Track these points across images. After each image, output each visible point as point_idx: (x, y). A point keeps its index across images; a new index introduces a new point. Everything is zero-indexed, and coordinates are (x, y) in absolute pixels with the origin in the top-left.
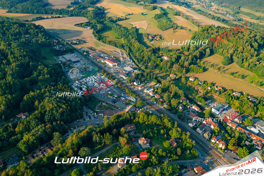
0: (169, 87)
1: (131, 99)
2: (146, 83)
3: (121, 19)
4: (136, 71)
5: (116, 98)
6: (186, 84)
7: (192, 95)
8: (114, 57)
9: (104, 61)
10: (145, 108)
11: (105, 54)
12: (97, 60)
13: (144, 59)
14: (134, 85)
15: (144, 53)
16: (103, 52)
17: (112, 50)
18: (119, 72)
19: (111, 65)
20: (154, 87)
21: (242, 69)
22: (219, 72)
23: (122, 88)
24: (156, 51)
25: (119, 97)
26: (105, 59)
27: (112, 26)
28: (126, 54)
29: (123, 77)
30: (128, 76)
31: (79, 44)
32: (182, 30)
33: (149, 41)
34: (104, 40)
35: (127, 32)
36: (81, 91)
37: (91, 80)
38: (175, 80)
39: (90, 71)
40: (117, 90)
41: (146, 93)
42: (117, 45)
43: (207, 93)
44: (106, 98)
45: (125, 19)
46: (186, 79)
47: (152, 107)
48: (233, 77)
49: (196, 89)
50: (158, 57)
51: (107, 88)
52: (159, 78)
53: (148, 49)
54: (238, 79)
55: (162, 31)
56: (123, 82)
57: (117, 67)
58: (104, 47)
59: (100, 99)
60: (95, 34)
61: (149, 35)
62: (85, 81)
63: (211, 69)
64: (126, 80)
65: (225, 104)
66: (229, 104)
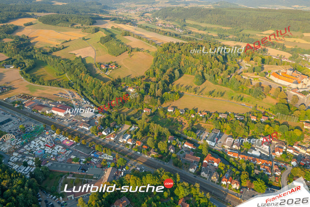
0: (148, 127)
1: (106, 158)
2: (118, 129)
3: (57, 49)
4: (99, 116)
5: (85, 162)
6: (166, 116)
7: (177, 130)
8: (62, 102)
9: (50, 111)
10: (129, 165)
11: (48, 100)
12: (38, 112)
13: (105, 97)
14: (103, 136)
15: (103, 89)
16: (44, 98)
17: (56, 93)
18: (76, 122)
19: (61, 114)
20: (130, 132)
21: (217, 85)
22: (196, 94)
23: (88, 144)
24: (116, 84)
25: (89, 159)
26: (50, 108)
27: (46, 59)
28: (78, 94)
29: (85, 128)
30: (90, 125)
32: (139, 52)
33: (103, 72)
34: (40, 81)
35: (71, 64)
36: (27, 167)
37: (37, 144)
38: (151, 115)
39: (33, 132)
40: (82, 150)
41: (123, 143)
42: (62, 85)
43: (193, 122)
44: (69, 167)
45: (63, 49)
46: (164, 111)
47: (138, 161)
48: (212, 97)
49: (179, 121)
50: (122, 91)
51: (67, 150)
52: (132, 118)
53: (107, 83)
54: (218, 98)
55: (115, 57)
56: (86, 136)
57: (71, 115)
58: (44, 90)
59: (61, 171)
60: (25, 74)
61: (101, 64)
62: (29, 149)
63: (186, 93)
64: (89, 131)
65: (217, 131)
66: (220, 129)
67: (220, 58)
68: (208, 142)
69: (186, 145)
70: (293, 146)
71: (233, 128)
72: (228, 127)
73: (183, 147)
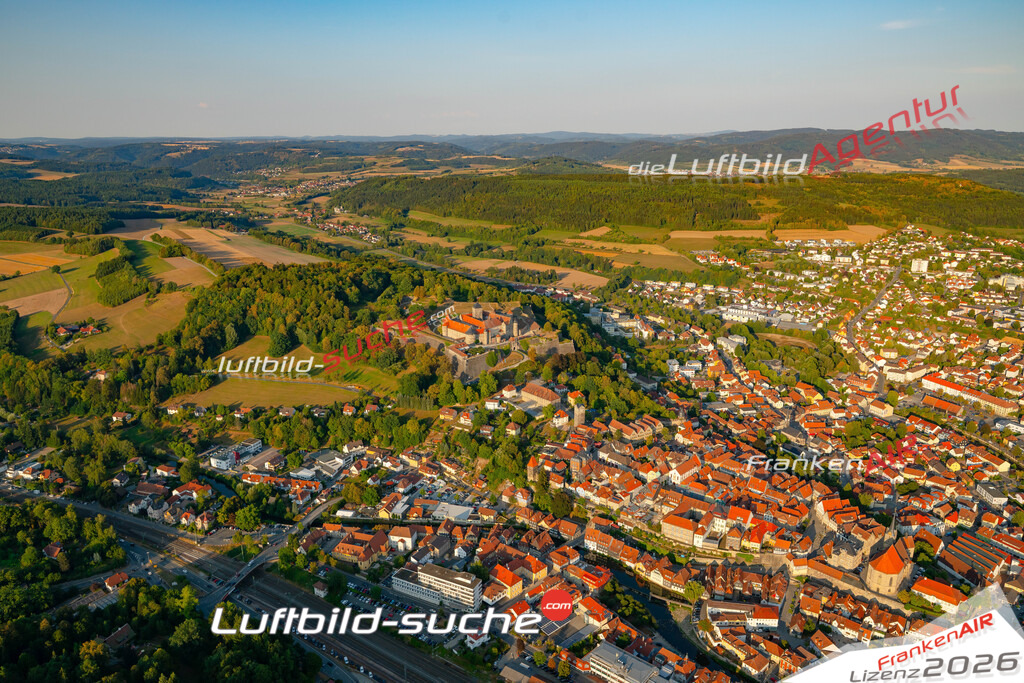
2: (22, 455)
6: (158, 426)
7: (164, 447)
32: (174, 293)
33: (56, 344)
38: (127, 425)
41: (12, 478)
43: (213, 431)
49: (184, 430)
50: (74, 379)
53: (41, 365)
55: (110, 308)
61: (60, 326)
65: (252, 442)
66: (262, 439)
67: (352, 292)
68: (214, 462)
69: (159, 472)
70: (400, 456)
71: (289, 432)
72: (278, 431)
73: (152, 475)
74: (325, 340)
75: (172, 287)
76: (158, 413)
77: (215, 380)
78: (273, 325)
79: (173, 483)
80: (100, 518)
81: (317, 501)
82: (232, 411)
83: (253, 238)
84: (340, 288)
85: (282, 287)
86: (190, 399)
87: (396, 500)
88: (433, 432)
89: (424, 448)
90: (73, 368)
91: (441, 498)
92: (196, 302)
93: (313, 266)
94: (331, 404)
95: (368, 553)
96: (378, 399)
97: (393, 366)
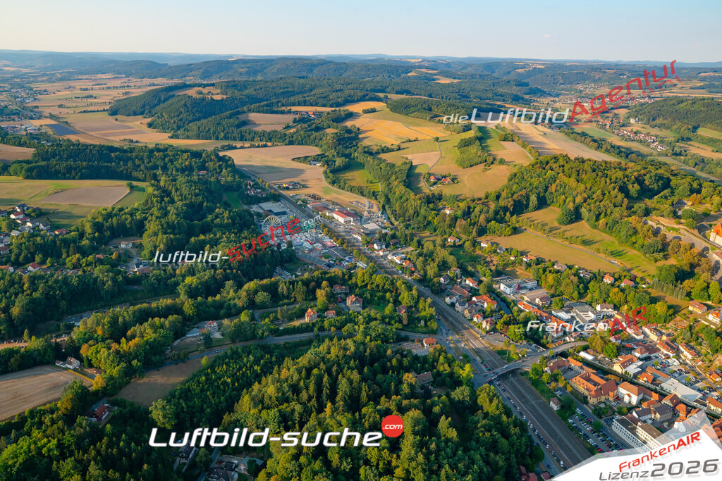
2: (398, 248)
3: (388, 149)
4: (385, 231)
6: (473, 252)
7: (474, 266)
8: (352, 210)
9: (331, 215)
12: (318, 213)
14: (374, 249)
15: (409, 202)
16: (334, 202)
17: (353, 200)
18: (353, 231)
19: (341, 220)
20: (408, 252)
21: (594, 230)
22: (546, 235)
24: (432, 200)
26: (334, 212)
27: (365, 161)
28: (378, 207)
29: (358, 237)
30: (366, 236)
31: (294, 188)
33: (428, 186)
34: (341, 185)
35: (391, 170)
37: (299, 237)
40: (340, 253)
41: (390, 260)
42: (365, 193)
43: (507, 266)
45: (397, 150)
48: (567, 243)
49: (488, 259)
50: (433, 210)
51: (324, 249)
53: (418, 196)
54: (576, 246)
55: (461, 169)
56: (354, 244)
57: (352, 223)
58: (339, 194)
59: (307, 261)
60: (328, 174)
61: (432, 175)
62: (289, 239)
63: (531, 230)
64: (360, 241)
65: (530, 280)
66: (538, 281)
67: (634, 189)
68: (502, 287)
69: (467, 282)
70: (643, 328)
71: (558, 282)
72: (551, 278)
73: (463, 283)
74: (602, 221)
75: (502, 162)
76: (475, 244)
77: (516, 231)
78: (565, 201)
79: (474, 292)
80: (429, 300)
81: (567, 338)
82: (522, 255)
83: (562, 134)
84: (625, 183)
85: (578, 175)
86: (497, 239)
87: (631, 361)
88: (678, 318)
89: (667, 329)
90: (434, 202)
91: (672, 374)
92: (515, 175)
93: (606, 163)
94: (595, 270)
95: (598, 393)
96: (636, 277)
97: (656, 255)
